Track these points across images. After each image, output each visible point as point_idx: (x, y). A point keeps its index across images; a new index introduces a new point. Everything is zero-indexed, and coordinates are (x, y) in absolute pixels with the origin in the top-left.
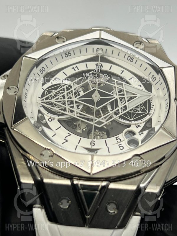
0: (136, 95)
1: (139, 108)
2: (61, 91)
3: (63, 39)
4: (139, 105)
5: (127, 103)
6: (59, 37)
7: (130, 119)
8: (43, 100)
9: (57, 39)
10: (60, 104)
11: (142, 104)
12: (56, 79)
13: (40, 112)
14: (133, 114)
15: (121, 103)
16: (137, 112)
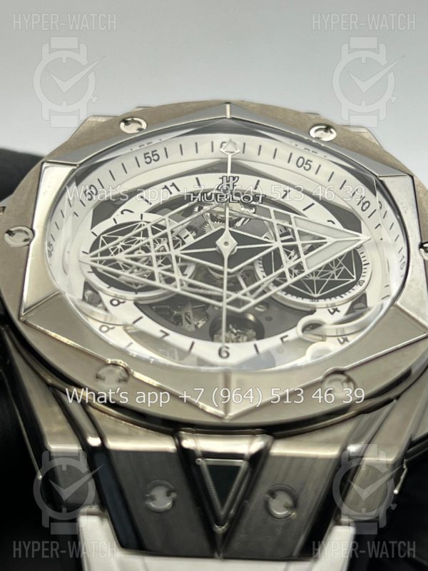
0: (325, 239)
1: (332, 269)
2: (138, 238)
3: (140, 123)
4: (331, 263)
5: (303, 257)
6: (129, 119)
7: (313, 295)
8: (96, 256)
9: (122, 124)
10: (138, 264)
11: (340, 262)
12: (124, 212)
13: (87, 286)
14: (320, 283)
15: (288, 259)
16: (329, 279)
